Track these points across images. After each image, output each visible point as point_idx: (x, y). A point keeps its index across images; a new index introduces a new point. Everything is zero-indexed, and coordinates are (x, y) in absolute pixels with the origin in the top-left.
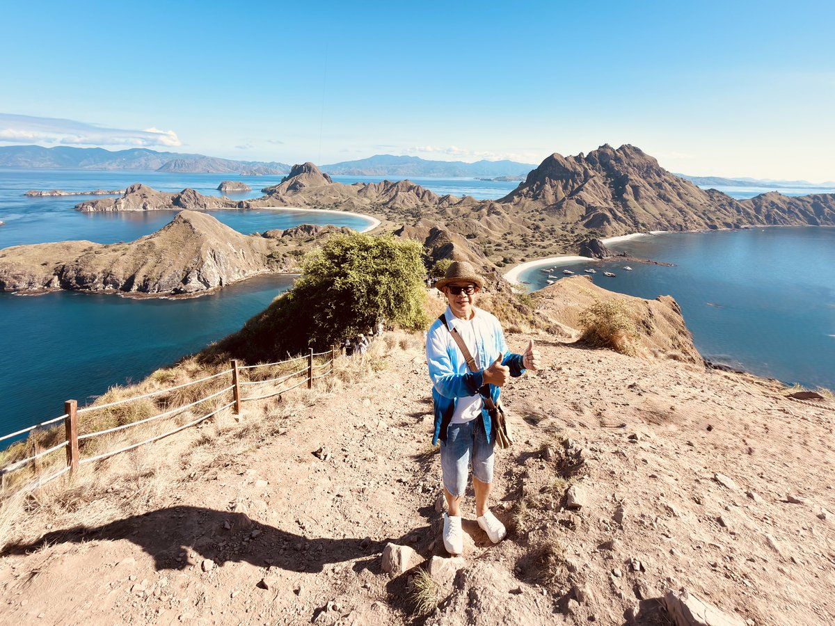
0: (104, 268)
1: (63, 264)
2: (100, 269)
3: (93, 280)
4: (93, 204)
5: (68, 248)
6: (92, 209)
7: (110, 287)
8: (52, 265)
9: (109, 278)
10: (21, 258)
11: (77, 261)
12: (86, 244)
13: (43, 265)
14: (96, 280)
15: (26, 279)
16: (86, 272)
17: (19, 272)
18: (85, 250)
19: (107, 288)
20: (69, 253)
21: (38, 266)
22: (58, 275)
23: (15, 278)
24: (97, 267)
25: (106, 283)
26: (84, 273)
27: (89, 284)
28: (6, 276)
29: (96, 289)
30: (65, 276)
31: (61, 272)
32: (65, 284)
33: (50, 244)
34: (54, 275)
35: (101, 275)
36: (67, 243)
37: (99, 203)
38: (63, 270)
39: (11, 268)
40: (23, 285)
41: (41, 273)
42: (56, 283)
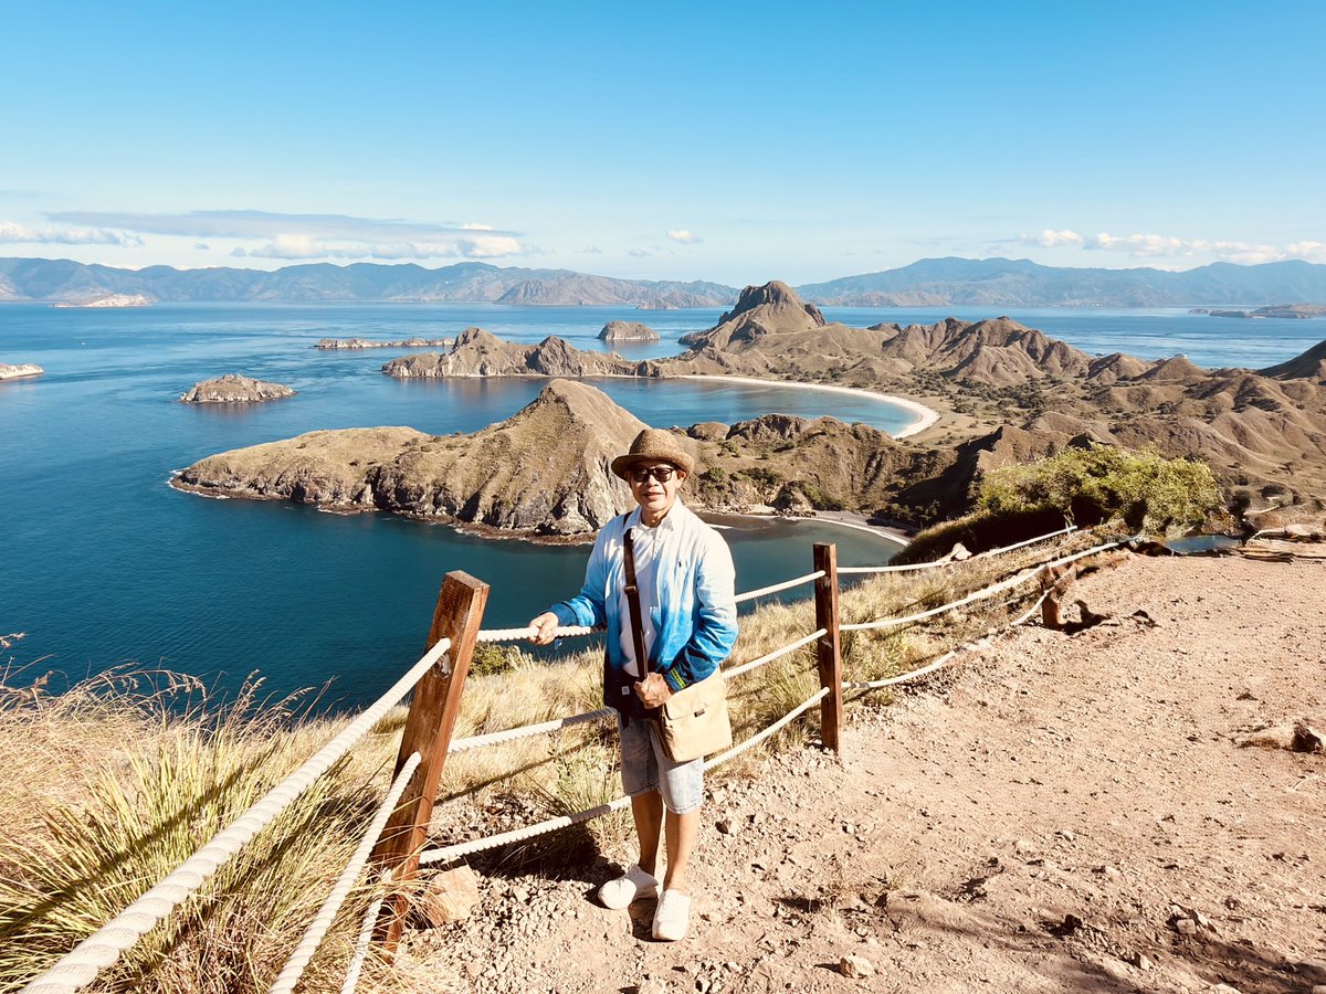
0: (435, 477)
1: (378, 465)
2: (429, 478)
3: (420, 496)
4: (408, 364)
5: (384, 438)
6: (406, 374)
7: (442, 512)
8: (363, 466)
9: (441, 496)
10: (325, 451)
11: (397, 462)
12: (408, 433)
13: (352, 464)
14: (424, 497)
15: (330, 485)
16: (410, 483)
17: (323, 474)
18: (407, 444)
19: (438, 513)
20: (384, 444)
21: (345, 466)
22: (371, 483)
23: (317, 483)
24: (423, 477)
25: (437, 503)
26: (406, 483)
27: (414, 503)
28: (306, 478)
29: (423, 512)
30: (381, 487)
31: (375, 478)
32: (380, 499)
33: (361, 430)
34: (366, 482)
35: (430, 489)
36: (382, 430)
37: (417, 363)
38: (378, 476)
39: (313, 466)
40: (326, 496)
41: (351, 479)
42: (369, 497)
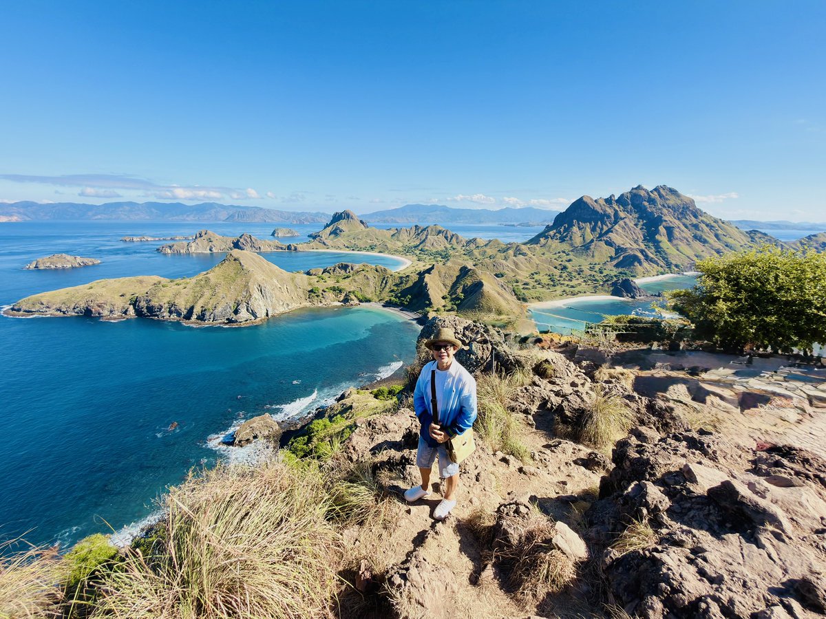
0: (169, 300)
1: (137, 295)
2: (165, 300)
3: (160, 309)
4: (170, 247)
5: (141, 282)
6: (169, 251)
7: (174, 316)
8: (128, 297)
9: (173, 308)
10: (104, 289)
11: (147, 293)
12: (156, 278)
13: (121, 296)
14: (163, 310)
15: (108, 307)
16: (155, 303)
17: (102, 302)
18: (155, 284)
19: (172, 317)
20: (139, 286)
21: (117, 297)
22: (133, 304)
23: (99, 306)
24: (162, 300)
25: (171, 312)
26: (152, 303)
27: (158, 313)
28: (92, 305)
29: (163, 317)
30: (138, 306)
31: (135, 303)
32: (138, 312)
33: (127, 278)
34: (130, 304)
35: (166, 305)
36: (140, 277)
37: (175, 247)
38: (136, 301)
39: (96, 298)
40: (105, 313)
41: (120, 303)
42: (131, 311)
